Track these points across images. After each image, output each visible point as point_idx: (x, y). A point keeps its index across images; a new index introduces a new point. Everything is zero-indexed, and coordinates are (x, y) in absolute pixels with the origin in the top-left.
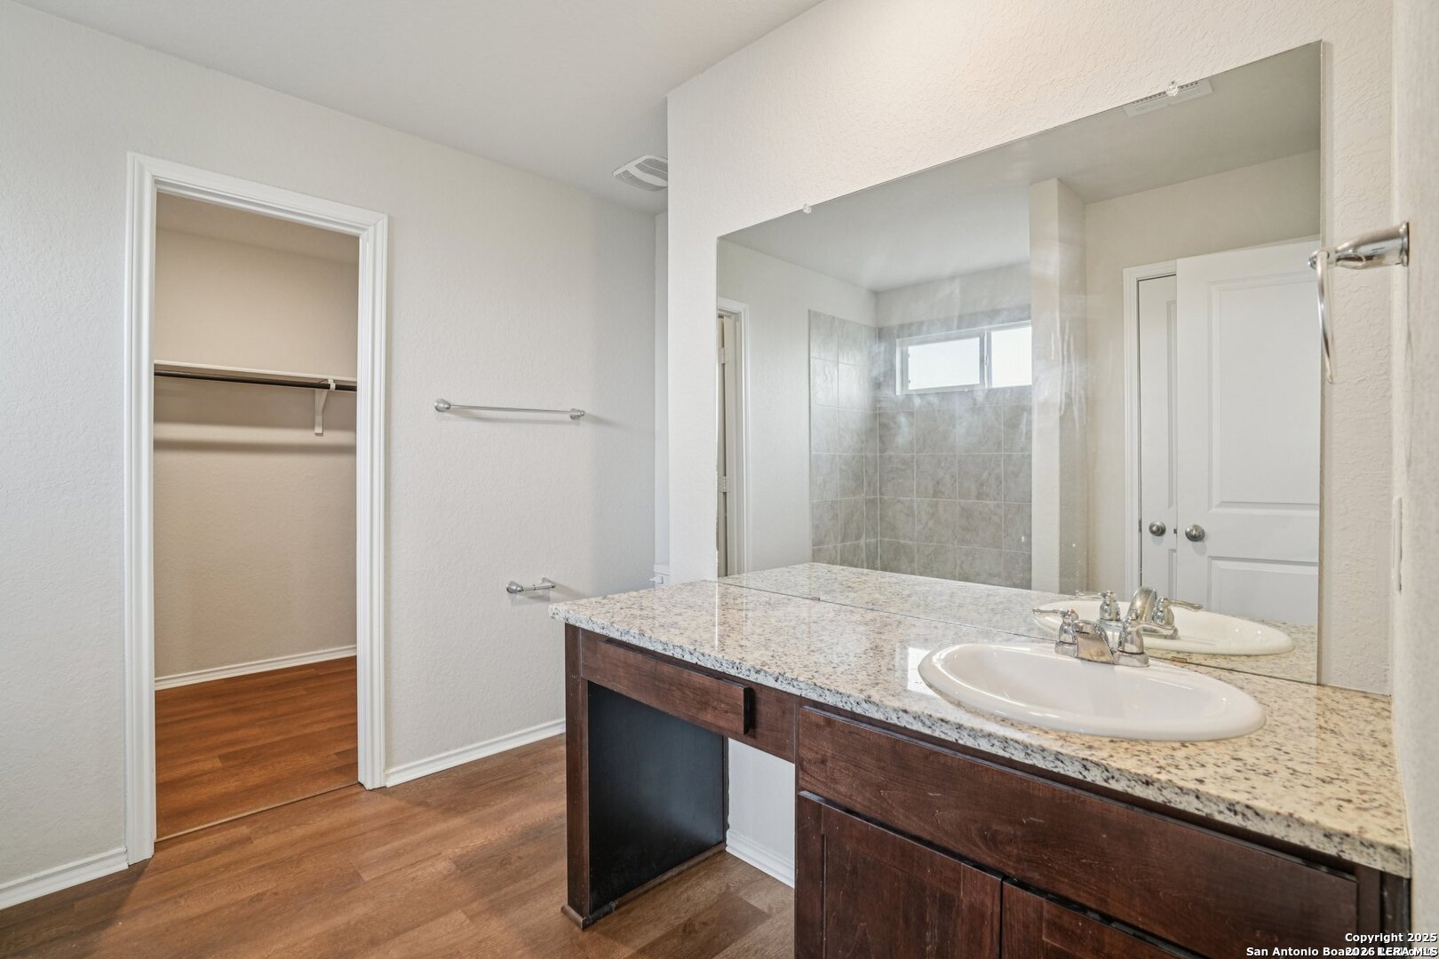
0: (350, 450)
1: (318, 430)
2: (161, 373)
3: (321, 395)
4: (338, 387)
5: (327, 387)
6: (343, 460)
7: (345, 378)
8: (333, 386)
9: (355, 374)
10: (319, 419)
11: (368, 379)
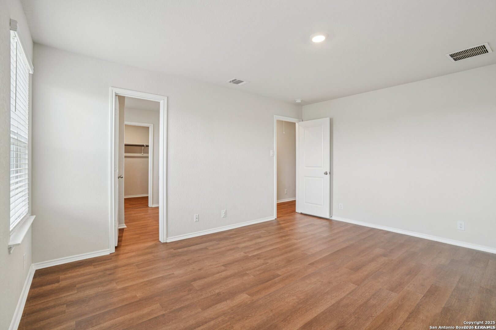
0: (148, 157)
1: (142, 154)
2: (126, 145)
3: (143, 148)
4: (146, 146)
5: (144, 146)
6: (146, 159)
7: (147, 144)
8: (145, 146)
9: (149, 144)
10: (143, 151)
11: (151, 144)
